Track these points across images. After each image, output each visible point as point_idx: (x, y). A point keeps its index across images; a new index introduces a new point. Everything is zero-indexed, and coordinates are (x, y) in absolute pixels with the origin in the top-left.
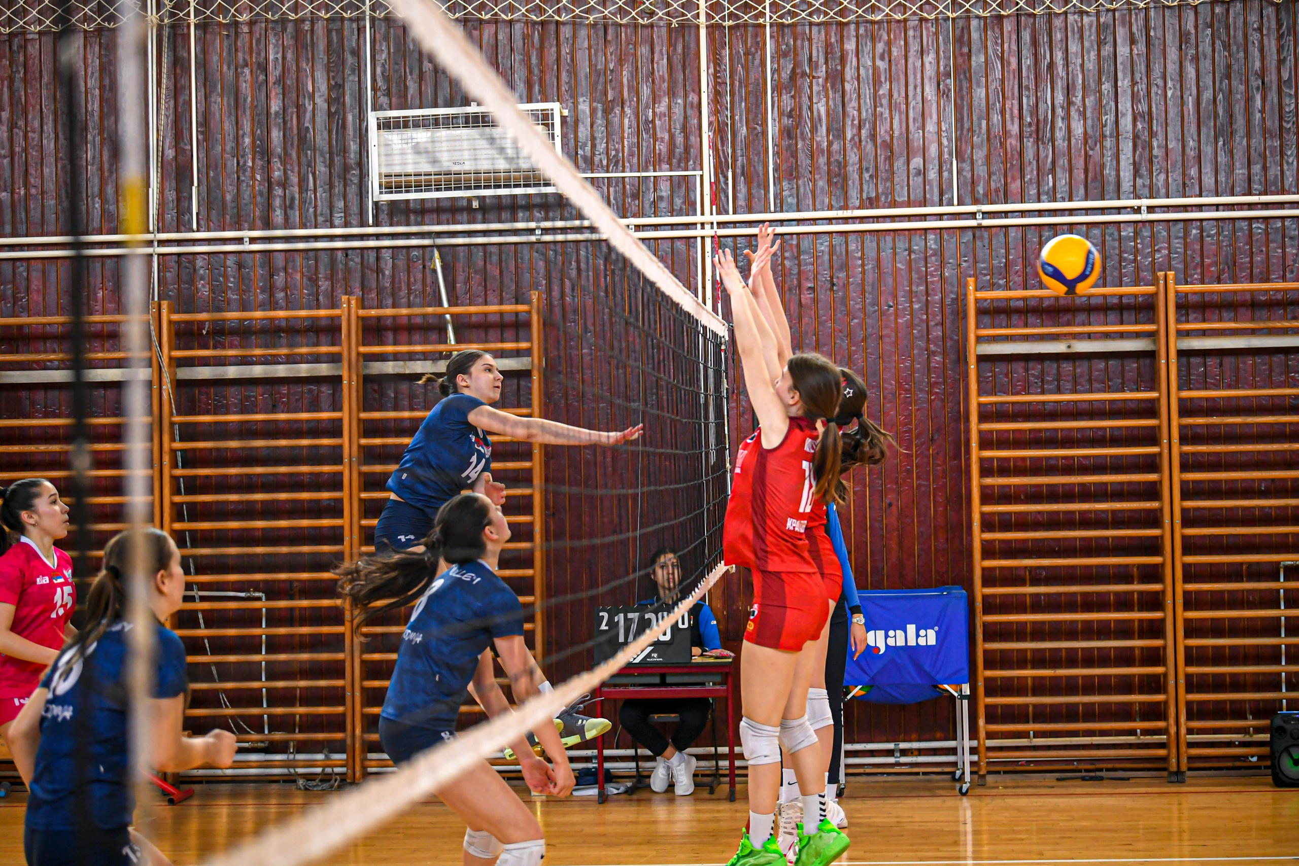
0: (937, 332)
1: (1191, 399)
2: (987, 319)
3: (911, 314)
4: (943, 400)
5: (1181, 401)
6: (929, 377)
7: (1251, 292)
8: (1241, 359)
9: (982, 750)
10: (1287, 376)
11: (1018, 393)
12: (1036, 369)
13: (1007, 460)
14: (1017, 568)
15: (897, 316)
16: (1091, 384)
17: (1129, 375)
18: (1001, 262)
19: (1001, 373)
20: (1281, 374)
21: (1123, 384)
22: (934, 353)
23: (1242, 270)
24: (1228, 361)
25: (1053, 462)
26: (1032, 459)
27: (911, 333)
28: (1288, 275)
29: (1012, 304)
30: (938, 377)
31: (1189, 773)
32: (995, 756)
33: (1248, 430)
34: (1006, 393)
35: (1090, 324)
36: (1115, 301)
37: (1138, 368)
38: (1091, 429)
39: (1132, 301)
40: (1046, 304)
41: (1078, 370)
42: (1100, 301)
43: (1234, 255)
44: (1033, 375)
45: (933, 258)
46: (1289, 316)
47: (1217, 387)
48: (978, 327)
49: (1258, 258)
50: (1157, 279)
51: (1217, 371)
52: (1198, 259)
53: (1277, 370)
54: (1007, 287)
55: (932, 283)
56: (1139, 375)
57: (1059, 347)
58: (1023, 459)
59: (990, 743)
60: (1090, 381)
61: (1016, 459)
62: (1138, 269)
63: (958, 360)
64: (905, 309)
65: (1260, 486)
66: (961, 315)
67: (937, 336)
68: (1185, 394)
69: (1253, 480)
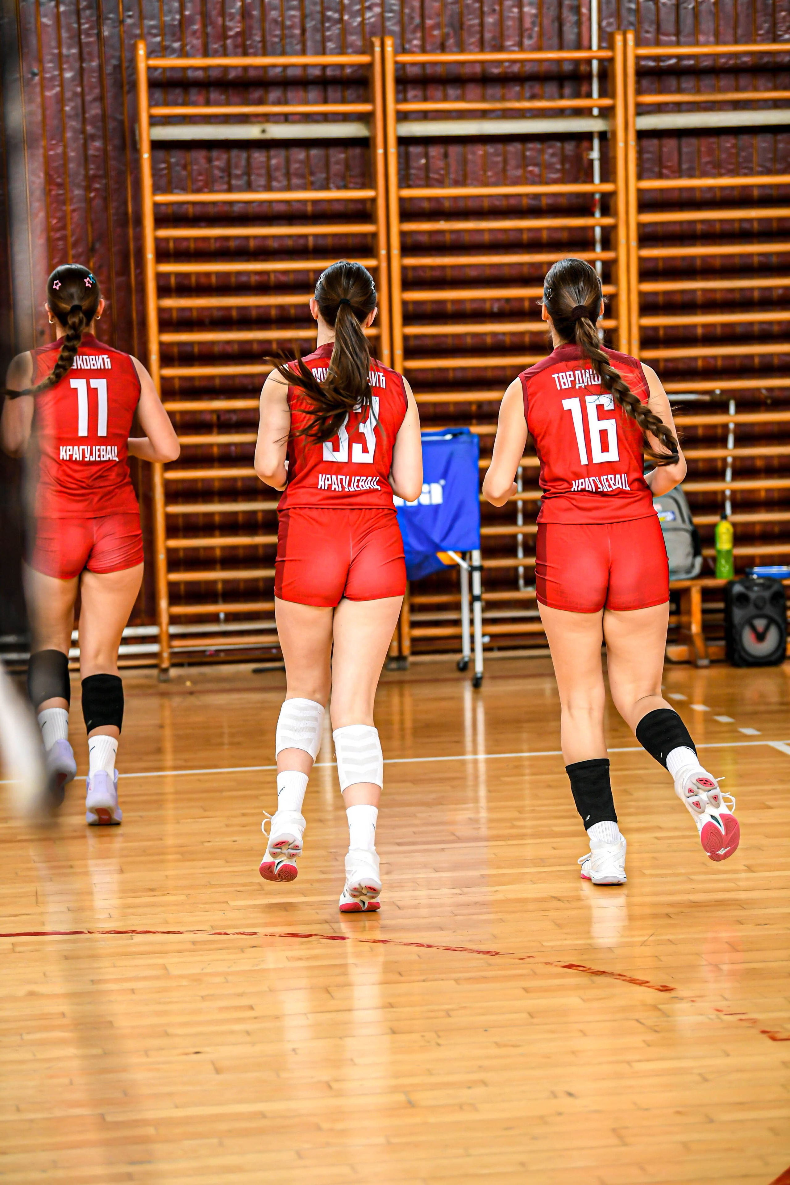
0: (94, 110)
1: (411, 199)
2: (158, 95)
3: (62, 85)
4: (105, 199)
5: (402, 201)
6: (87, 169)
7: (482, 62)
8: (469, 148)
9: (164, 638)
10: (525, 171)
11: (198, 191)
12: (220, 159)
13: (187, 275)
14: (201, 412)
15: (43, 88)
16: (289, 180)
17: (335, 168)
18: (173, 18)
19: (177, 164)
20: (517, 167)
21: (328, 179)
22: (93, 137)
23: (471, 35)
24: (454, 150)
25: (244, 279)
26: (218, 274)
27: (61, 110)
28: (527, 42)
29: (190, 74)
30: (98, 168)
31: (412, 659)
32: (179, 645)
33: (478, 238)
34: (185, 190)
35: (286, 103)
36: (317, 72)
37: (346, 160)
38: (290, 236)
39: (338, 73)
40: (232, 75)
41: (274, 162)
42: (298, 72)
43: (461, 14)
44: (218, 167)
45: (88, 12)
46: (528, 94)
47: (441, 183)
48: (150, 106)
49: (490, 20)
50: (372, 45)
51: (441, 164)
52: (417, 21)
53: (512, 162)
54: (183, 53)
55: (88, 44)
56: (347, 167)
57: (252, 132)
58: (208, 274)
59: (174, 630)
60: (288, 175)
61: (198, 274)
62: (345, 31)
63: (123, 148)
64: (53, 78)
65: (492, 307)
66: (126, 88)
67: (95, 117)
68: (407, 193)
69: (484, 300)
